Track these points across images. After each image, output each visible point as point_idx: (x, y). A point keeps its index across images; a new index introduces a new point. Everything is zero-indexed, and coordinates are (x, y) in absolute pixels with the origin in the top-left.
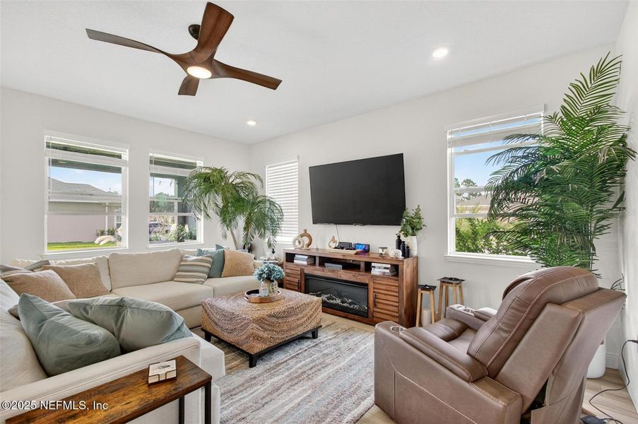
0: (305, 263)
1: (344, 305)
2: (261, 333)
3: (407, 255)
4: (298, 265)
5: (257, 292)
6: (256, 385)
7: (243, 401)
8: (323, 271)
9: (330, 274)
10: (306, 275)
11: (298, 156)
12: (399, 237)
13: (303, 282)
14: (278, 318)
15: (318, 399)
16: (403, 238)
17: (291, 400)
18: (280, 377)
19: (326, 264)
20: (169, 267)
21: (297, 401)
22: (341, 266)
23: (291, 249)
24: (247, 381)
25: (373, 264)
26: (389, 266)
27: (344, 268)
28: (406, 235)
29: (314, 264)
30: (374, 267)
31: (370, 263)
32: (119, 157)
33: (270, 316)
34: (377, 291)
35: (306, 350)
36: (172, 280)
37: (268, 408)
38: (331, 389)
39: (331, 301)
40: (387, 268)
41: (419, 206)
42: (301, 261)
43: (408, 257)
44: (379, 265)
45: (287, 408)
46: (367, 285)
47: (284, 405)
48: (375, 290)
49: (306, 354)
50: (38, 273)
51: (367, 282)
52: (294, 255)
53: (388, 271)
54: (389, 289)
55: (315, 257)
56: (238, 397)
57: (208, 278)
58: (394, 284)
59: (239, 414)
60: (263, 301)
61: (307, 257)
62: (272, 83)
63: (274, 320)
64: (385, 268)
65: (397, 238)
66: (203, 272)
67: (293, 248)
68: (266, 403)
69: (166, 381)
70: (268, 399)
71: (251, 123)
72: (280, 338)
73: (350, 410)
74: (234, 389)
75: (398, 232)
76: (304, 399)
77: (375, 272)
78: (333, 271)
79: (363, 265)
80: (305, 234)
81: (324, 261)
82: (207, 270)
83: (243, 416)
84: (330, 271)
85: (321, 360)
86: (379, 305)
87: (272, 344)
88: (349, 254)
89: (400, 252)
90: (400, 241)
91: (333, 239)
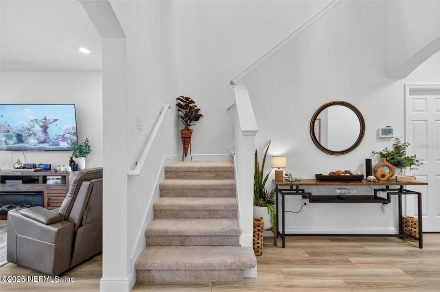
3: (75, 169)
8: (3, 187)
9: (10, 188)
16: (74, 159)
19: (6, 181)
22: (21, 181)
25: (48, 177)
26: (60, 177)
27: (23, 183)
28: (77, 157)
30: (49, 179)
31: (45, 177)
34: (50, 195)
40: (59, 179)
41: (87, 139)
43: (77, 170)
44: (53, 177)
46: (42, 192)
48: (48, 195)
51: (43, 190)
53: (60, 181)
54: (59, 192)
58: (63, 189)
64: (57, 179)
65: (70, 159)
75: (71, 155)
77: (50, 182)
78: (13, 186)
79: (41, 179)
81: (6, 178)
84: (9, 186)
86: (52, 205)
88: (30, 172)
89: (70, 168)
90: (72, 161)
91: (19, 162)
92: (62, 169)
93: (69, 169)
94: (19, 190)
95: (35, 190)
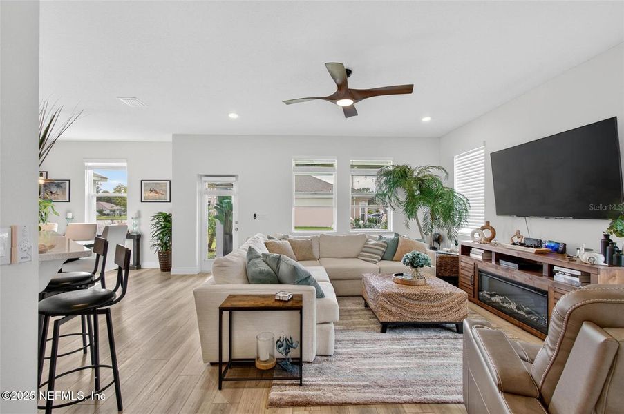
0: (480, 258)
1: (519, 312)
2: (389, 307)
3: (615, 262)
4: (472, 259)
5: (402, 275)
6: (375, 344)
7: (360, 349)
8: (496, 268)
9: (504, 273)
10: (480, 271)
11: (484, 142)
12: (607, 236)
13: (476, 278)
14: (407, 298)
15: (415, 373)
16: (613, 237)
17: (392, 364)
18: (398, 347)
19: (500, 261)
20: (357, 248)
21: (397, 366)
22: (517, 266)
23: (469, 242)
24: (371, 340)
25: (556, 268)
26: (579, 273)
28: (620, 234)
29: (490, 261)
30: (558, 272)
31: (553, 266)
32: (332, 165)
33: (399, 294)
35: (440, 338)
36: (357, 258)
37: (371, 361)
38: (435, 373)
39: (505, 305)
40: (577, 276)
42: (476, 255)
44: (565, 270)
45: (385, 366)
46: (547, 293)
47: (385, 364)
49: (436, 341)
50: (283, 241)
51: (547, 290)
52: (470, 248)
53: (578, 280)
55: (491, 252)
56: (358, 346)
57: (382, 259)
59: (351, 354)
60: (403, 283)
61: (483, 251)
62: (408, 89)
63: (403, 299)
64: (572, 275)
65: (603, 237)
66: (379, 255)
67: (471, 241)
68: (374, 357)
69: (282, 301)
70: (377, 355)
71: (426, 119)
72: (409, 317)
73: (438, 394)
74: (360, 341)
75: (606, 230)
76: (403, 368)
77: (559, 278)
78: (507, 270)
79: (546, 268)
80: (488, 226)
81: (500, 257)
82: (381, 253)
83: (353, 356)
84: (503, 269)
85: (449, 351)
87: (401, 320)
88: (529, 253)
89: (602, 258)
90: (607, 242)
91: (518, 234)
92: (584, 257)
93: (600, 259)
94: (513, 279)
95: (536, 286)
